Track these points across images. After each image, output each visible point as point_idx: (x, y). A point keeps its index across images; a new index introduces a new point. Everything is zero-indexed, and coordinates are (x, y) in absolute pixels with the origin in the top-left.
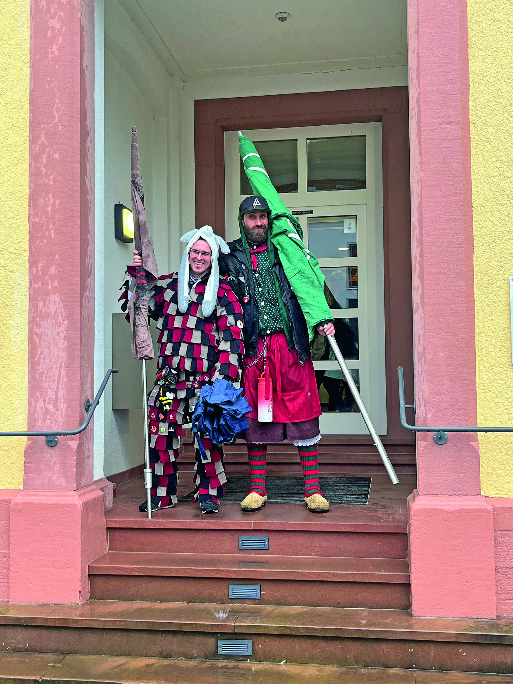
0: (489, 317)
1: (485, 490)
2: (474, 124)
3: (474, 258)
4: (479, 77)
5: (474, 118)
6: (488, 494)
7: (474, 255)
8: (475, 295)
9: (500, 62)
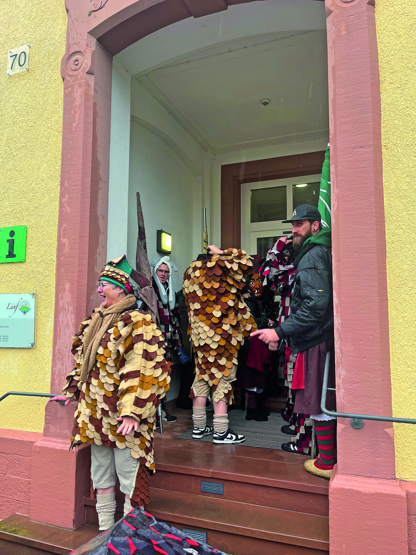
0: (402, 314)
1: (401, 473)
2: (385, 146)
3: (387, 262)
4: (390, 106)
5: (385, 142)
6: (404, 477)
7: (387, 259)
8: (388, 295)
9: (409, 92)
